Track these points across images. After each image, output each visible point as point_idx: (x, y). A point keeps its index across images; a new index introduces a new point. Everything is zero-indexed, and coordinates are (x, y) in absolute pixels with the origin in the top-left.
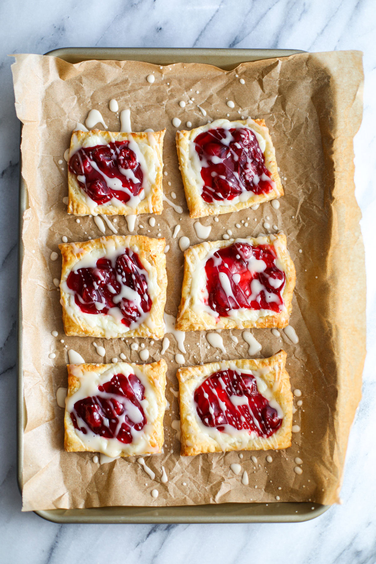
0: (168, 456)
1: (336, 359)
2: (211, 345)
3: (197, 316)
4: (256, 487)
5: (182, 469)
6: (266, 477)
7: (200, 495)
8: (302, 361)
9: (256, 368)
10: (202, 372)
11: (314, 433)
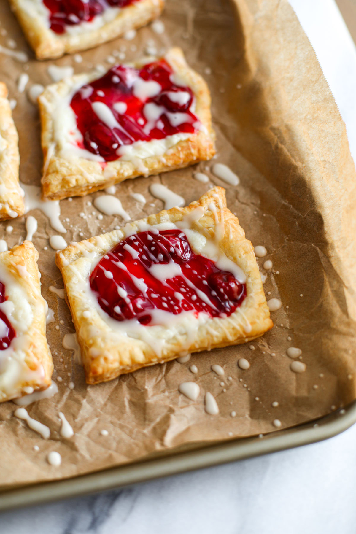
0: (67, 393)
1: (301, 171)
2: (103, 214)
3: (69, 162)
4: (234, 414)
5: (95, 410)
6: (246, 395)
7: (137, 445)
8: (252, 205)
9: (181, 215)
10: (96, 244)
11: (304, 296)
